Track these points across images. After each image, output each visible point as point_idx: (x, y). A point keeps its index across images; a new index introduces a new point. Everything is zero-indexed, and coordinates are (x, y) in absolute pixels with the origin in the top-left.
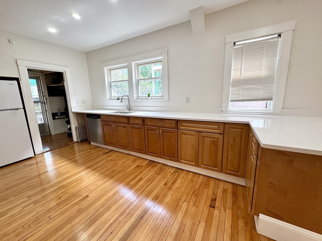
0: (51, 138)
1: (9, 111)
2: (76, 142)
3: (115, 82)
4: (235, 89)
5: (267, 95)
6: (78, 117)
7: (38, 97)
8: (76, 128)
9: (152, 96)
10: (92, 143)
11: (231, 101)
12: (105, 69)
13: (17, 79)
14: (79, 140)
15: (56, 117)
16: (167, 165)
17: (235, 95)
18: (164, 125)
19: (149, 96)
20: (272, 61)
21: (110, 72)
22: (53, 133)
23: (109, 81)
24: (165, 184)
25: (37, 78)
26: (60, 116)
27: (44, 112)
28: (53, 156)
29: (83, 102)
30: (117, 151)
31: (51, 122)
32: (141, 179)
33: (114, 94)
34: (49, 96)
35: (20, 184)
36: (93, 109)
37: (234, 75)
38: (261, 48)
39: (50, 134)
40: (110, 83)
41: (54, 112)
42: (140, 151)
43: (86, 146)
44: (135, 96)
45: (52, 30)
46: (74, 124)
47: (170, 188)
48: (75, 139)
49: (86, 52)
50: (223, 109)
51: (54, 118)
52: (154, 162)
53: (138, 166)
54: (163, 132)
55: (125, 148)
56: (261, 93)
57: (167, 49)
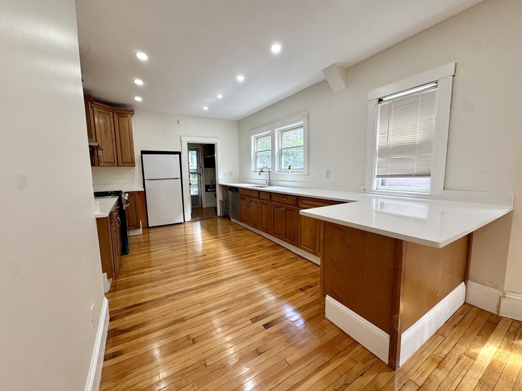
0: (202, 210)
1: (173, 180)
2: (219, 217)
3: (260, 151)
4: (382, 159)
5: (423, 169)
6: (224, 191)
7: (196, 168)
8: (220, 201)
9: (293, 168)
10: (232, 220)
11: (378, 176)
12: (252, 137)
13: (179, 153)
14: (222, 215)
15: (209, 190)
16: (291, 251)
17: (383, 168)
18: (287, 202)
19: (290, 169)
20: (428, 120)
21: (257, 140)
22: (204, 206)
23: (256, 151)
24: (273, 264)
25: (197, 150)
26: (212, 189)
27: (199, 185)
28: (202, 230)
29: (231, 174)
30: (250, 230)
31: (204, 194)
32: (254, 255)
33: (260, 166)
34: (205, 167)
35: (169, 238)
36: (239, 182)
37: (380, 141)
38: (414, 102)
39: (202, 207)
40: (256, 153)
41: (207, 184)
42: (267, 231)
43: (226, 221)
44: (277, 169)
45: (206, 108)
46: (219, 196)
47: (274, 268)
48: (219, 214)
49: (238, 121)
50: (366, 188)
51: (206, 191)
52: (279, 245)
53: (260, 245)
54: (285, 209)
55: (255, 226)
56: (415, 167)
57: (307, 113)
